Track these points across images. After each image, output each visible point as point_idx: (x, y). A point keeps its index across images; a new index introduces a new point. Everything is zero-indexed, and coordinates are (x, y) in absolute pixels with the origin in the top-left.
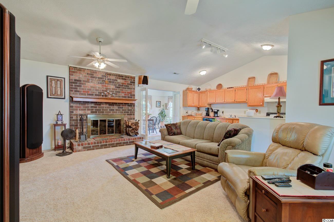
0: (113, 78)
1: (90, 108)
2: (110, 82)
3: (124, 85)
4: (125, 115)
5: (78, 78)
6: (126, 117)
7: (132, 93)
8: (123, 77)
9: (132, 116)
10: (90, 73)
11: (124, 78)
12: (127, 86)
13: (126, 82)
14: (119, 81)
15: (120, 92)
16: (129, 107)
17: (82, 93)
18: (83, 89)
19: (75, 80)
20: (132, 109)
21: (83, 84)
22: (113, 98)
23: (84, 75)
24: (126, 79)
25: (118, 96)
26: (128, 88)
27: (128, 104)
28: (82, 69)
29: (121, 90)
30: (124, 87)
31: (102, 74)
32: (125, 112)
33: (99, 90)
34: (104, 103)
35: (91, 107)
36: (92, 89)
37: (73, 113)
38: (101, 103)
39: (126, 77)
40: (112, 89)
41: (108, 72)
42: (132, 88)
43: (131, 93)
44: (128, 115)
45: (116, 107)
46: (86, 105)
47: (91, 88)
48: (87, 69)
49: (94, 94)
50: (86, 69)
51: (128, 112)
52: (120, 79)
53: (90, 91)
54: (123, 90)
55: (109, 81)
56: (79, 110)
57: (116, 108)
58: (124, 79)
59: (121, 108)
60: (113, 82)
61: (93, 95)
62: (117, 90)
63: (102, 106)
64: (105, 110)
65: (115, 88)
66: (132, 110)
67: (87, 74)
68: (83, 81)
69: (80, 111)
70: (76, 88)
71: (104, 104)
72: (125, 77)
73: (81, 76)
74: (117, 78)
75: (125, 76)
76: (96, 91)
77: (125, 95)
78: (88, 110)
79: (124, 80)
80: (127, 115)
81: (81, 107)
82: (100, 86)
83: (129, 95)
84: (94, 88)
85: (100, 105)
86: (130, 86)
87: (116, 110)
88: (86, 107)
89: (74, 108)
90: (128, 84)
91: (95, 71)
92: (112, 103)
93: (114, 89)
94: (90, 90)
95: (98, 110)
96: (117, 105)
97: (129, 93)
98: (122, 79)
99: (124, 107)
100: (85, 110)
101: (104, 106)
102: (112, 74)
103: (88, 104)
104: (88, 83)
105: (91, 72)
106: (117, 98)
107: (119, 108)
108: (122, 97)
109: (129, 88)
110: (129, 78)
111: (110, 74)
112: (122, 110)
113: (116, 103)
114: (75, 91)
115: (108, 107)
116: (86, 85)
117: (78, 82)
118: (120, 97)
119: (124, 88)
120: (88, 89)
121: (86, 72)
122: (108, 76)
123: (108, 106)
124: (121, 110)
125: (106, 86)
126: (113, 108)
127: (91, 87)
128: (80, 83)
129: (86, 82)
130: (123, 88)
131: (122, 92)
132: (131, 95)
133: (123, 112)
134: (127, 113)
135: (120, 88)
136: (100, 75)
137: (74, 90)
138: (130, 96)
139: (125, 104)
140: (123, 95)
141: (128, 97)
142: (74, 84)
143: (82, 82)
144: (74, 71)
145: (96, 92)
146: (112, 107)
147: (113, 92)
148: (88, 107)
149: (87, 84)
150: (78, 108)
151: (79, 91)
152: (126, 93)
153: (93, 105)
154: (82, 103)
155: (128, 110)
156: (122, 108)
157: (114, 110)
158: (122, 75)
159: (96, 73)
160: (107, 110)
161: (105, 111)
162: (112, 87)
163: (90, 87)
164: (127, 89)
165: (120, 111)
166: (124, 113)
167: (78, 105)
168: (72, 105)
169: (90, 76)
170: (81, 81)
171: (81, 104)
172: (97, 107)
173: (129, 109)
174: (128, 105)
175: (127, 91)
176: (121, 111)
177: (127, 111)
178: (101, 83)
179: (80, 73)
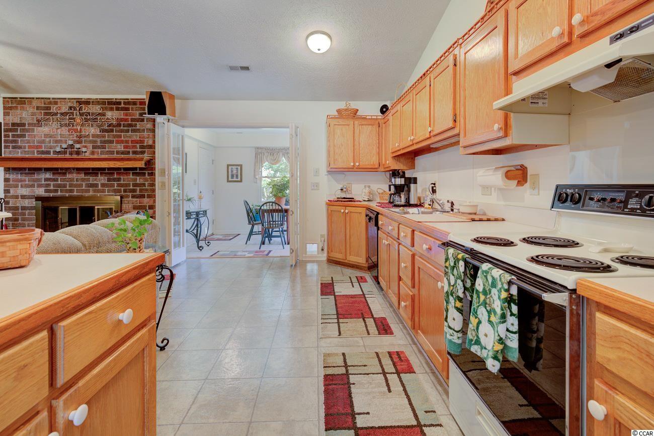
0: (97, 109)
1: (43, 182)
2: (87, 120)
3: (122, 123)
4: (127, 196)
5: (19, 119)
6: (129, 203)
7: (146, 141)
8: (119, 103)
9: (146, 201)
10: (43, 105)
11: (122, 105)
12: (130, 125)
13: (126, 115)
14: (109, 114)
15: (111, 142)
16: (138, 178)
17: (27, 150)
18: (28, 142)
19: (13, 124)
20: (146, 183)
21: (28, 131)
22: (95, 156)
23: (31, 110)
24: (127, 109)
25: (108, 151)
26: (133, 131)
27: (135, 169)
28: (26, 100)
29: (115, 136)
30: (122, 128)
31: (70, 104)
32: (125, 191)
33: (62, 140)
34: (74, 169)
35: (46, 180)
36: (48, 140)
37: (9, 193)
38: (67, 169)
39: (128, 102)
40: (93, 136)
41: (82, 99)
42: (143, 130)
43: (142, 142)
44: (133, 197)
45: (102, 178)
46: (36, 176)
47: (44, 138)
48: (37, 98)
49: (52, 150)
50: (33, 98)
51: (134, 191)
52: (112, 109)
53: (43, 145)
54: (120, 136)
55: (85, 118)
56: (22, 187)
57: (103, 182)
58: (124, 107)
59: (114, 180)
60: (95, 120)
61: (48, 153)
62: (104, 136)
63: (68, 176)
64: (76, 186)
65: (100, 132)
66: (144, 185)
67: (38, 108)
68: (29, 124)
69: (24, 189)
70: (16, 142)
71: (72, 173)
72: (125, 103)
73: (25, 115)
74: (106, 109)
75: (126, 101)
76: (56, 143)
77: (125, 147)
78: (40, 186)
79: (122, 110)
80: (130, 198)
81: (25, 181)
82: (64, 131)
83: (135, 147)
84: (50, 137)
85: (65, 174)
86: (138, 123)
87: (103, 185)
88: (34, 181)
89: (11, 183)
90: (132, 120)
91: (53, 99)
92: (93, 169)
93: (98, 136)
94: (43, 142)
95: (59, 186)
96: (105, 173)
97: (137, 143)
98: (118, 109)
99: (122, 177)
100: (33, 186)
101: (74, 176)
102: (91, 101)
103: (39, 174)
104: (39, 128)
105: (45, 104)
106: (106, 156)
107: (109, 180)
108: (118, 153)
109: (138, 131)
110: (134, 103)
111: (87, 102)
112: (119, 185)
113: (104, 169)
114: (14, 147)
115: (83, 180)
116: (35, 133)
117: (19, 128)
118: (112, 153)
119: (122, 131)
120: (38, 142)
121: (35, 103)
122: (83, 106)
123: (82, 176)
124: (116, 185)
125: (76, 131)
126: (96, 180)
127: (46, 136)
128: (23, 130)
129: (34, 125)
130: (119, 132)
131: (118, 142)
132: (142, 147)
133: (119, 191)
134: (130, 194)
135: (112, 131)
136: (64, 108)
137: (11, 145)
138: (138, 150)
139: (126, 169)
140: (120, 147)
141: (134, 153)
142: (10, 134)
143: (27, 127)
144: (10, 105)
145: (55, 147)
146: (92, 179)
147: (95, 142)
148: (40, 180)
149: (37, 129)
150: (20, 183)
151: (20, 147)
152: (127, 142)
153: (48, 175)
154: (27, 171)
155: (135, 185)
156: (119, 180)
157: (96, 185)
158: (116, 99)
159: (56, 103)
160: (81, 185)
161: (75, 189)
162: (93, 130)
163: (43, 136)
164: (130, 133)
165: (114, 187)
166: (122, 193)
167: (19, 177)
168: (7, 176)
169: (43, 111)
170: (24, 125)
171: (26, 173)
172: (58, 179)
173: (138, 182)
174: (133, 173)
175: (130, 137)
176: (116, 188)
177: (131, 187)
178: (66, 125)
179: (22, 109)
